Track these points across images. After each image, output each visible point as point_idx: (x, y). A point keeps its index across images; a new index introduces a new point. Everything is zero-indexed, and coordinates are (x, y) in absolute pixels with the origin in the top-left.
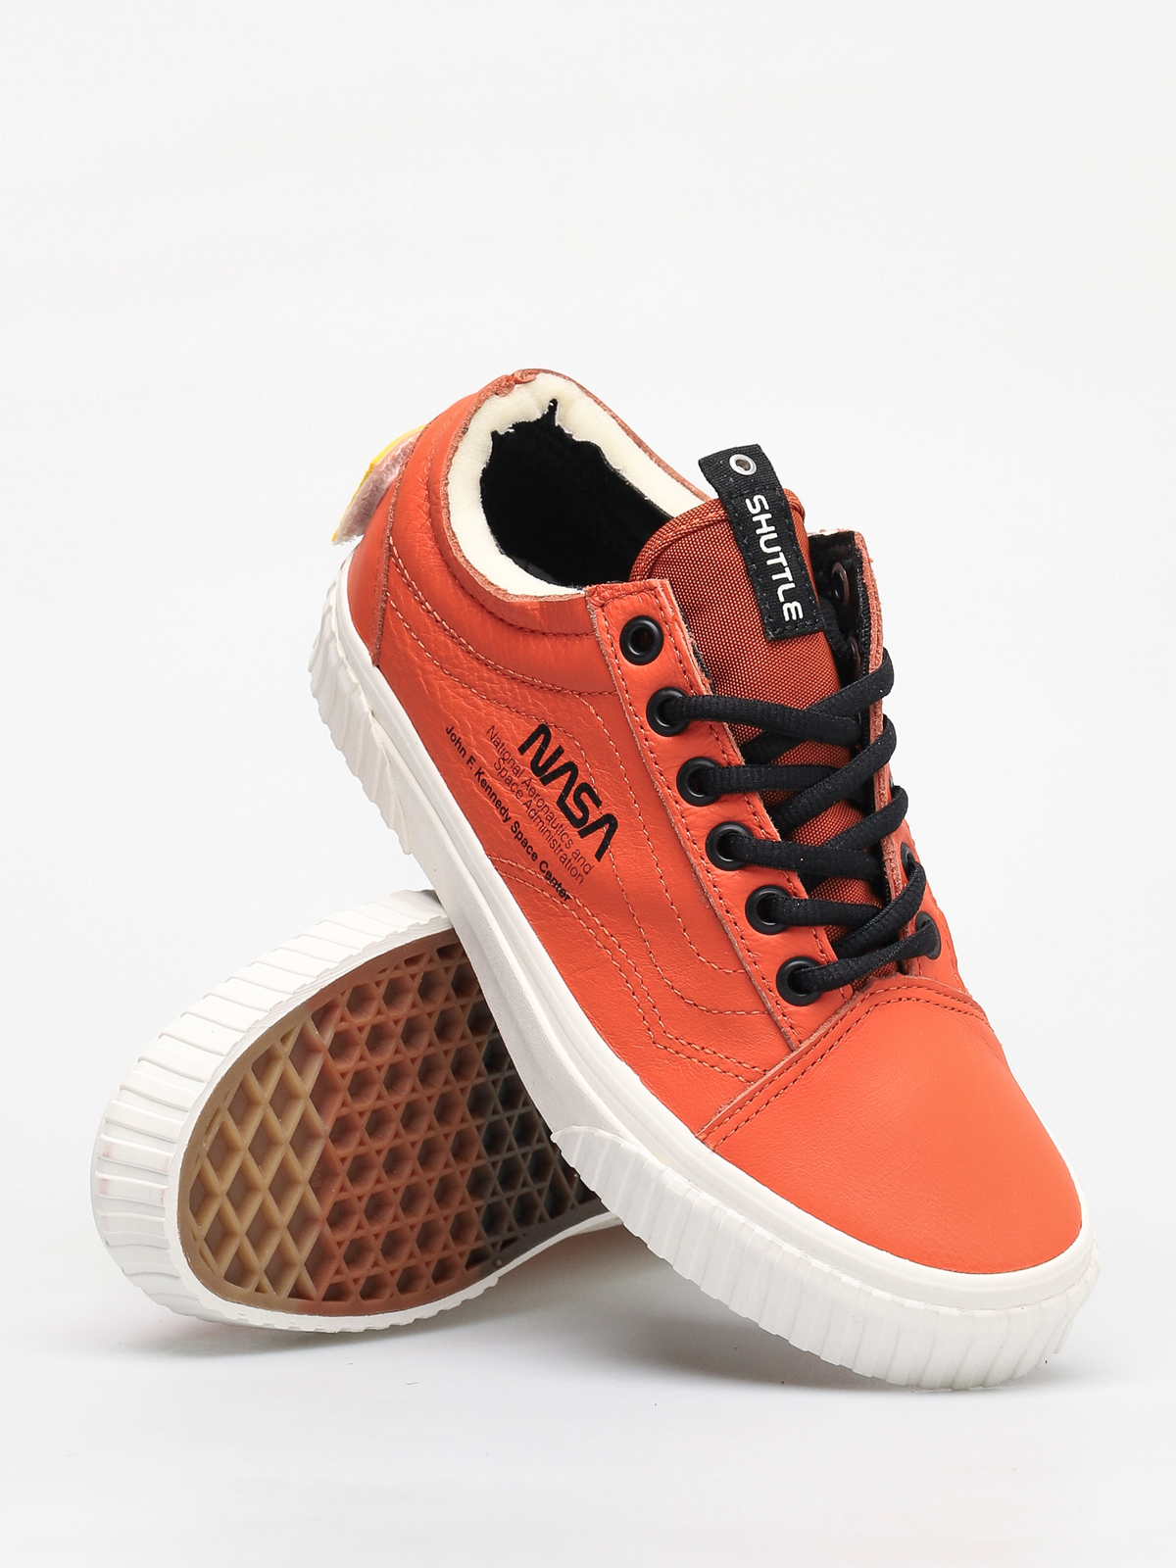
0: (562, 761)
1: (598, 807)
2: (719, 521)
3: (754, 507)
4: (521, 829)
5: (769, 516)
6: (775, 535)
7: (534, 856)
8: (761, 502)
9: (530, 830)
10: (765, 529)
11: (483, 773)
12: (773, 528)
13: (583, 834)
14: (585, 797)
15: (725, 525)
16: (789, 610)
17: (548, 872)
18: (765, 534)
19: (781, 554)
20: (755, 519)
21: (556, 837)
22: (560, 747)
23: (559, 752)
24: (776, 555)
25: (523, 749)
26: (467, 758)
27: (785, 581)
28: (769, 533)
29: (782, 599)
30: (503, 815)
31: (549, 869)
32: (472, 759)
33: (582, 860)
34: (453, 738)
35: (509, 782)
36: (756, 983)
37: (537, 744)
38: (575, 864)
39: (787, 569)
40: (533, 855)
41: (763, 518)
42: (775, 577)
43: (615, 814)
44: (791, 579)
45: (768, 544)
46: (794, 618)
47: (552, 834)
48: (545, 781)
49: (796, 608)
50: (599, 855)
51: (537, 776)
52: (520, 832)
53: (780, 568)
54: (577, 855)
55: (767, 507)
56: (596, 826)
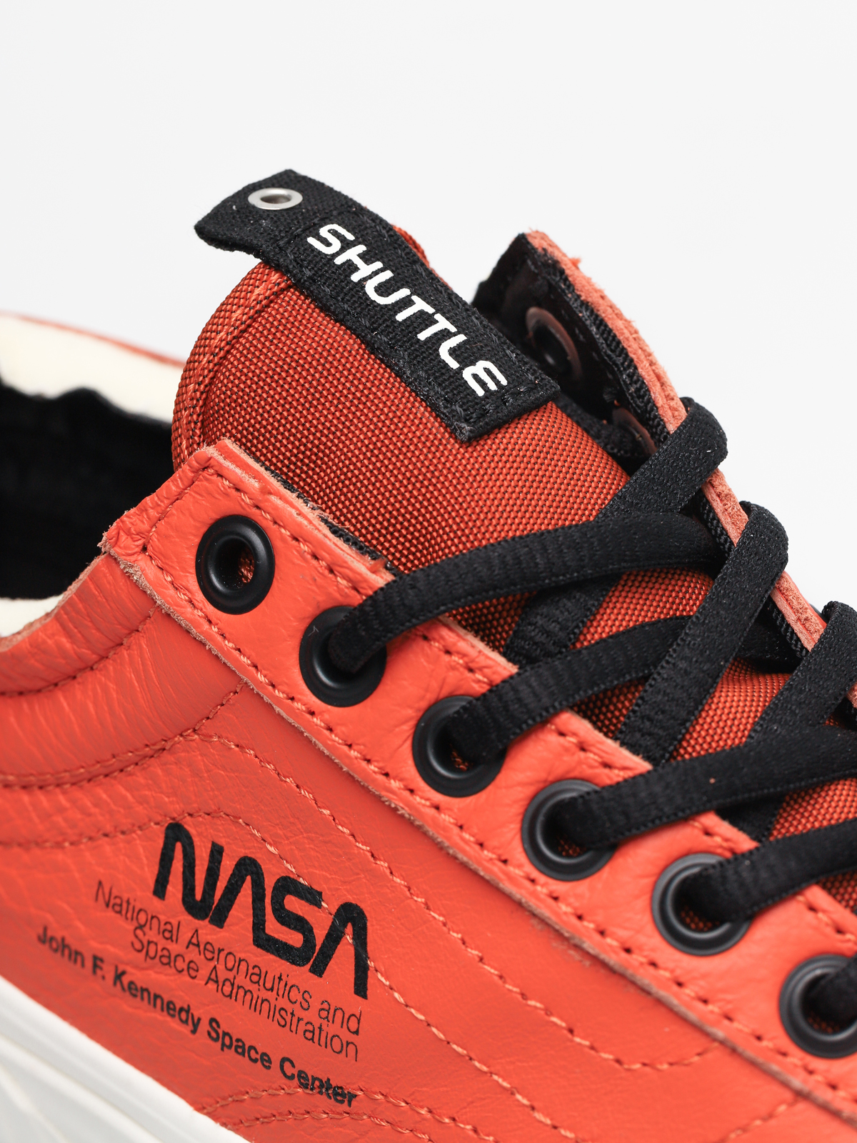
0: (227, 867)
1: (320, 906)
2: (277, 294)
3: (328, 244)
4: (224, 1027)
5: (361, 248)
6: (388, 275)
7: (265, 1060)
8: (335, 233)
9: (238, 1019)
10: (364, 270)
11: (123, 973)
12: (379, 265)
13: (318, 970)
14: (293, 904)
15: (292, 295)
16: (475, 377)
17: (300, 1072)
18: (370, 277)
19: (415, 298)
20: (339, 261)
21: (283, 1003)
22: (214, 844)
23: (217, 853)
24: (407, 302)
25: (160, 889)
26: (89, 963)
27: (445, 335)
28: (376, 273)
29: (454, 365)
30: (186, 1022)
31: (299, 1067)
32: (97, 962)
33: (339, 1014)
34: (54, 945)
35: (168, 960)
36: (749, 1053)
37: (178, 865)
38: (332, 1029)
39: (438, 317)
40: (262, 1060)
41: (353, 254)
42: (422, 336)
43: (351, 899)
44: (453, 329)
45: (383, 289)
46: (493, 386)
47: (273, 1002)
48: (219, 919)
49: (488, 371)
50: (361, 988)
51: (203, 918)
52: (225, 1034)
53: (424, 320)
54: (328, 1011)
55: (350, 237)
56: (334, 938)
